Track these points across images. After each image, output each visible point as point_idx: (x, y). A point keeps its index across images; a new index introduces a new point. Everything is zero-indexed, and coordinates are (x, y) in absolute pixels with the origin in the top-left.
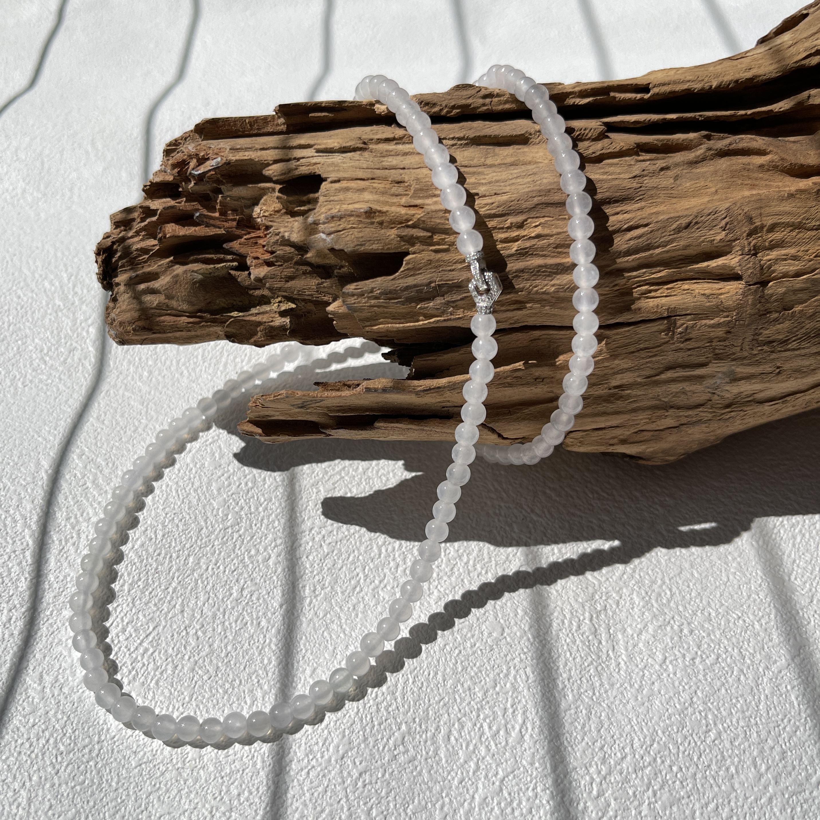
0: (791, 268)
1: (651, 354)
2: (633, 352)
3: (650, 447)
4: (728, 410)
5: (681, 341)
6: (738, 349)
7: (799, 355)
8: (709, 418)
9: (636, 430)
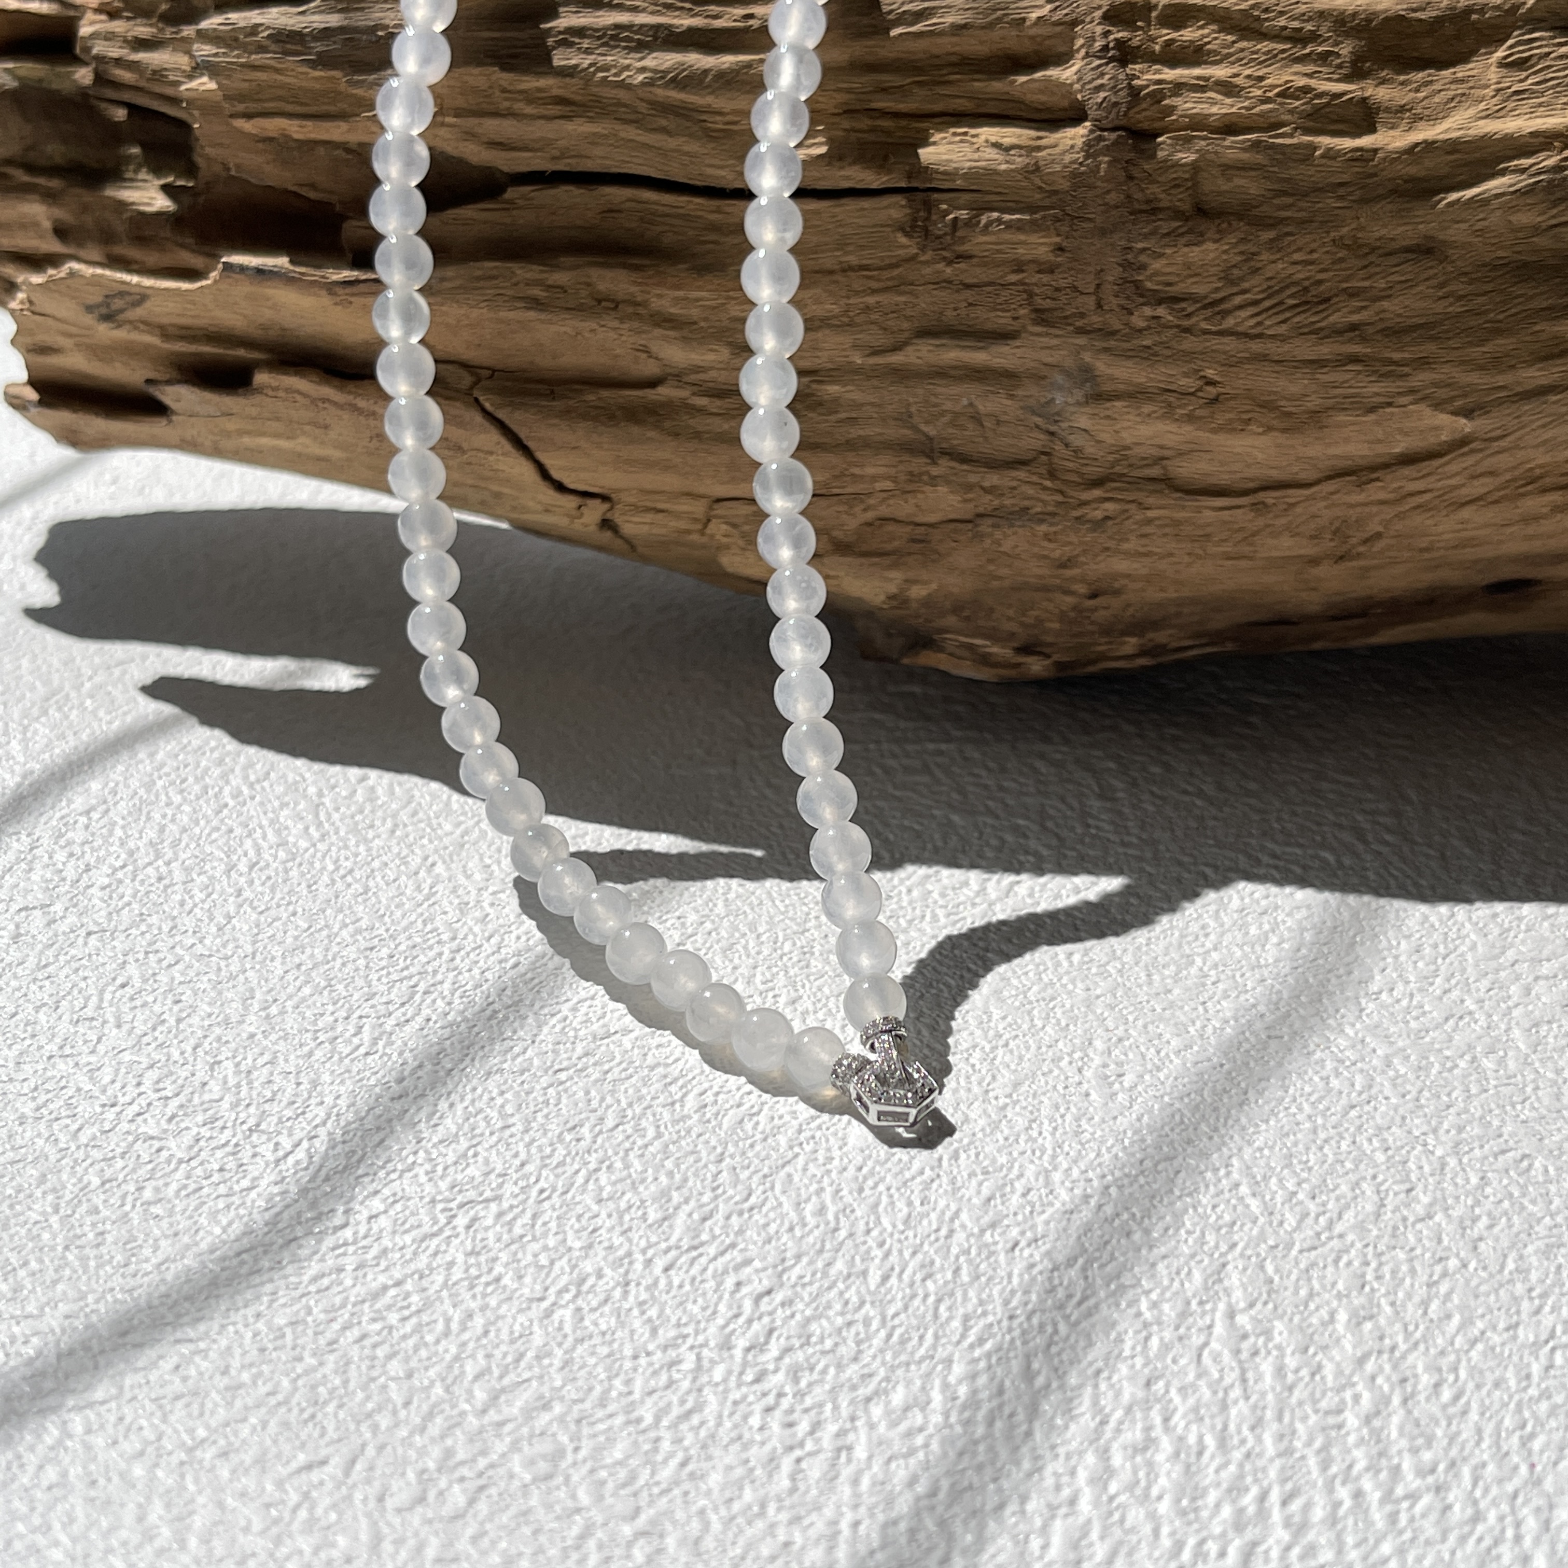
0: (1214, 110)
1: (875, 285)
2: (831, 272)
3: (915, 582)
4: (1097, 493)
5: (944, 259)
6: (1091, 301)
7: (1263, 358)
8: (1050, 509)
9: (870, 515)
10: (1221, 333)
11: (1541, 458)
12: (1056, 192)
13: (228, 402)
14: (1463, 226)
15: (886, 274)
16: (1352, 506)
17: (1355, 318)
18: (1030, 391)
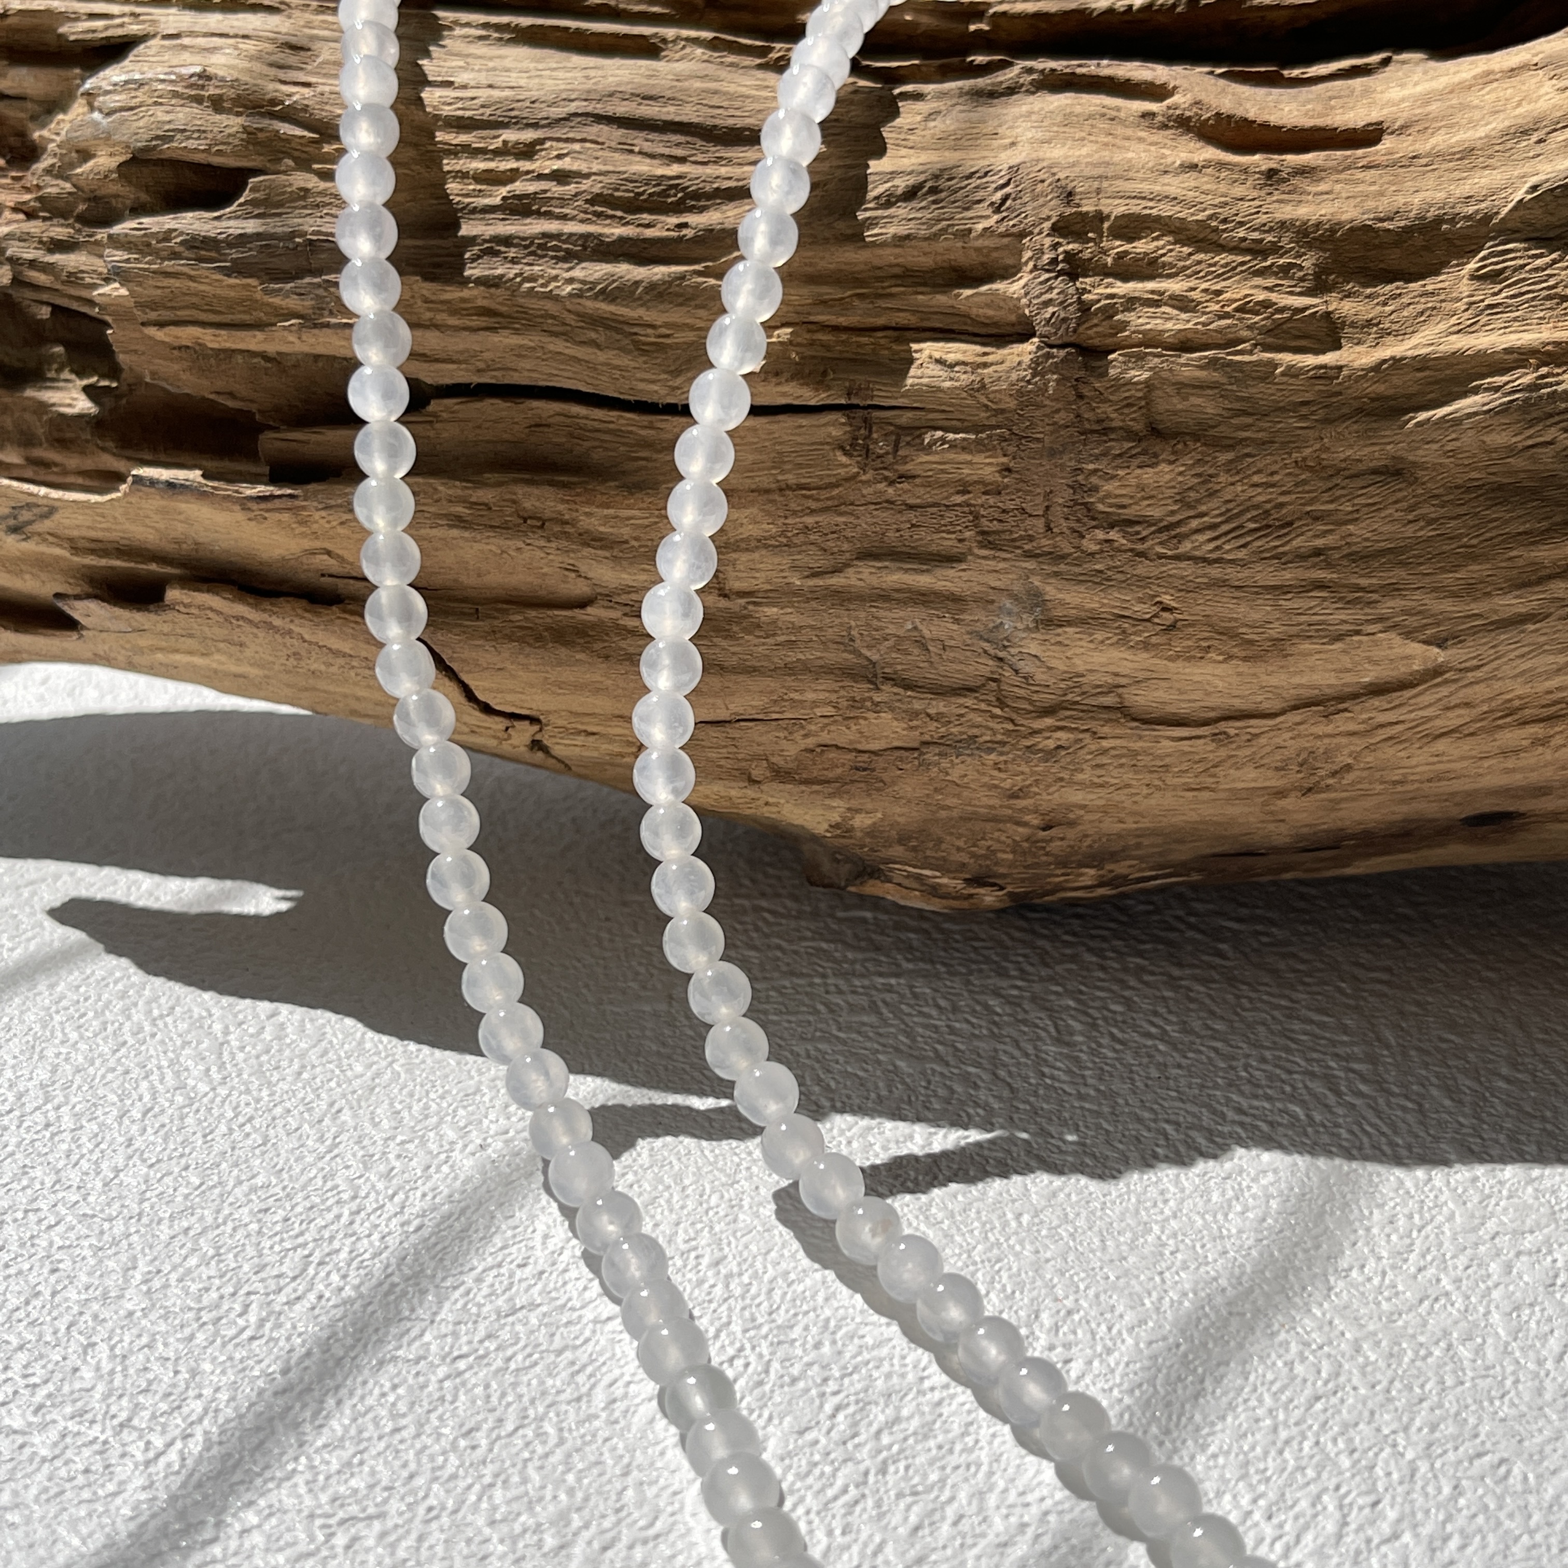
0: (1169, 325)
1: (814, 505)
2: (767, 491)
3: (858, 811)
4: (1049, 721)
5: (886, 478)
6: (1040, 523)
7: (1221, 583)
8: (999, 737)
9: (811, 742)
10: (1177, 558)
11: (1520, 689)
12: (1003, 411)
13: (139, 618)
14: (1435, 446)
15: (824, 494)
16: (1319, 737)
17: (1319, 542)
18: (977, 616)
